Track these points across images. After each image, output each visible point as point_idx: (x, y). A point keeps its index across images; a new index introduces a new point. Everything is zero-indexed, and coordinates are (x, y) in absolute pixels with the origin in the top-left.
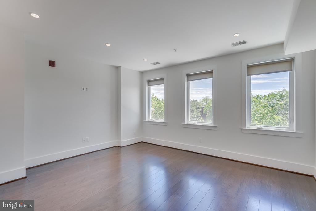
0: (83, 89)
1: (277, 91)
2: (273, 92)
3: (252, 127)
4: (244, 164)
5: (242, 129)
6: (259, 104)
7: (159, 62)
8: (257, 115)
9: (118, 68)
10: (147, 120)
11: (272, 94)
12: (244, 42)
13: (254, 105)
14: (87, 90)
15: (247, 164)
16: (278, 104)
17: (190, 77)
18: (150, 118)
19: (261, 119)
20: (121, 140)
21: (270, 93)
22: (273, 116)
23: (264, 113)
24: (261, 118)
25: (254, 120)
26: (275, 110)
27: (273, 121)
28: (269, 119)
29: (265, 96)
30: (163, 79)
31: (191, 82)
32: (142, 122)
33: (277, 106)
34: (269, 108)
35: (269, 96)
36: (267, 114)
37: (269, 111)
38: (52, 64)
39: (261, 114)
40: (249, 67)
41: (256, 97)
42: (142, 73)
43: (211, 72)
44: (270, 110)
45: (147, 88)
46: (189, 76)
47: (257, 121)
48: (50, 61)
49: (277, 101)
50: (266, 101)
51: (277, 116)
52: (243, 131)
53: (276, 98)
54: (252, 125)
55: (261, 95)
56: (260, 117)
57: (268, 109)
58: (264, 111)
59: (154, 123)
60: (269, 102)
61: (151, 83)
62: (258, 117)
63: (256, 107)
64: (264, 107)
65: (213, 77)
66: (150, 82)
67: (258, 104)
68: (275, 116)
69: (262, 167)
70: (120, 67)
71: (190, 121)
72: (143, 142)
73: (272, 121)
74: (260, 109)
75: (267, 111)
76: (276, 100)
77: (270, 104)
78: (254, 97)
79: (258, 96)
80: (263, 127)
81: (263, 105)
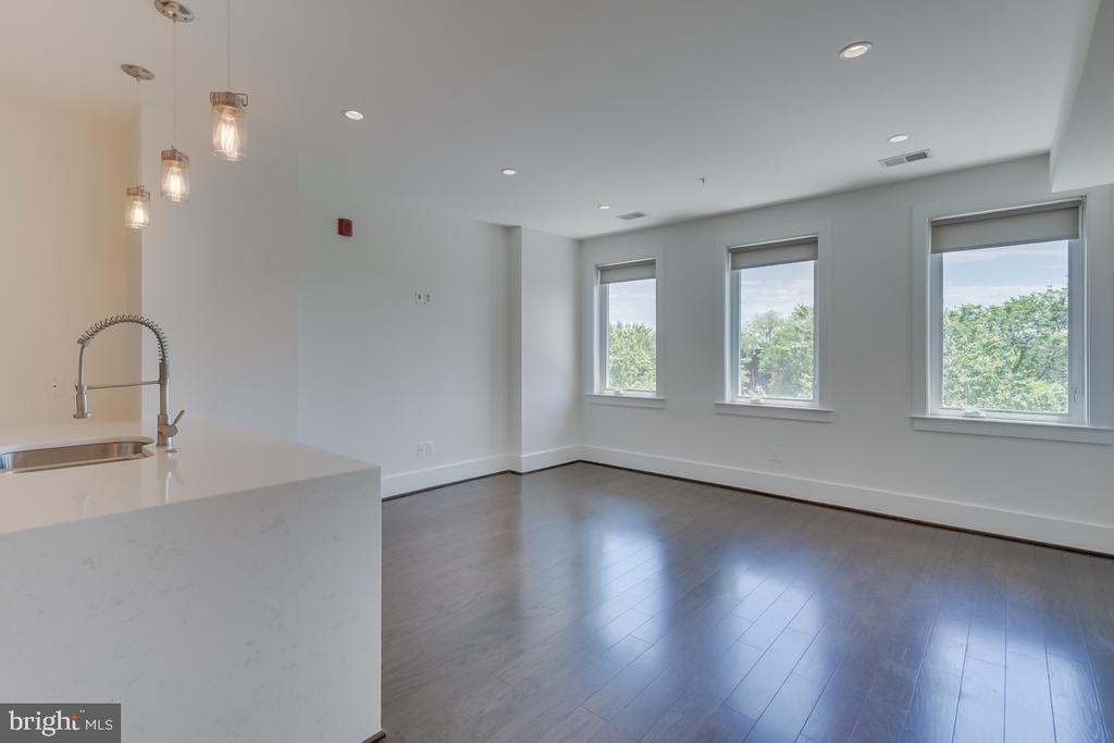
0: (419, 298)
1: (1044, 290)
2: (1028, 294)
3: (944, 414)
4: (920, 527)
5: (913, 418)
6: (972, 340)
7: (642, 211)
8: (962, 379)
9: (510, 231)
10: (596, 391)
11: (1023, 301)
12: (923, 156)
13: (951, 344)
14: (428, 300)
15: (930, 529)
16: (1046, 337)
17: (742, 255)
18: (605, 385)
19: (979, 394)
20: (520, 452)
21: (1013, 300)
22: (1024, 382)
23: (991, 371)
24: (977, 387)
25: (953, 396)
26: (1033, 360)
27: (1024, 398)
28: (1007, 394)
29: (994, 309)
30: (652, 263)
31: (744, 273)
32: (582, 398)
33: (1042, 347)
34: (1006, 355)
35: (1008, 310)
36: (1000, 373)
37: (1009, 363)
38: (345, 227)
39: (977, 373)
40: (938, 226)
41: (960, 313)
42: (580, 243)
43: (813, 242)
44: (1014, 359)
45: (596, 290)
46: (736, 253)
47: (963, 397)
48: (341, 222)
49: (1043, 329)
50: (996, 328)
51: (1040, 382)
52: (917, 426)
53: (1037, 316)
54: (947, 405)
55: (979, 307)
56: (972, 385)
57: (1005, 358)
58: (987, 364)
59: (619, 402)
60: (1010, 330)
61: (609, 275)
62: (965, 385)
63: (961, 349)
64: (989, 349)
65: (815, 258)
66: (607, 273)
67: (965, 338)
68: (1032, 382)
69: (980, 538)
70: (518, 227)
71: (740, 394)
72: (583, 461)
73: (1018, 400)
74: (975, 358)
75: (999, 363)
76: (1036, 323)
77: (1014, 341)
78: (952, 315)
79: (966, 311)
80: (983, 414)
81: (985, 341)
